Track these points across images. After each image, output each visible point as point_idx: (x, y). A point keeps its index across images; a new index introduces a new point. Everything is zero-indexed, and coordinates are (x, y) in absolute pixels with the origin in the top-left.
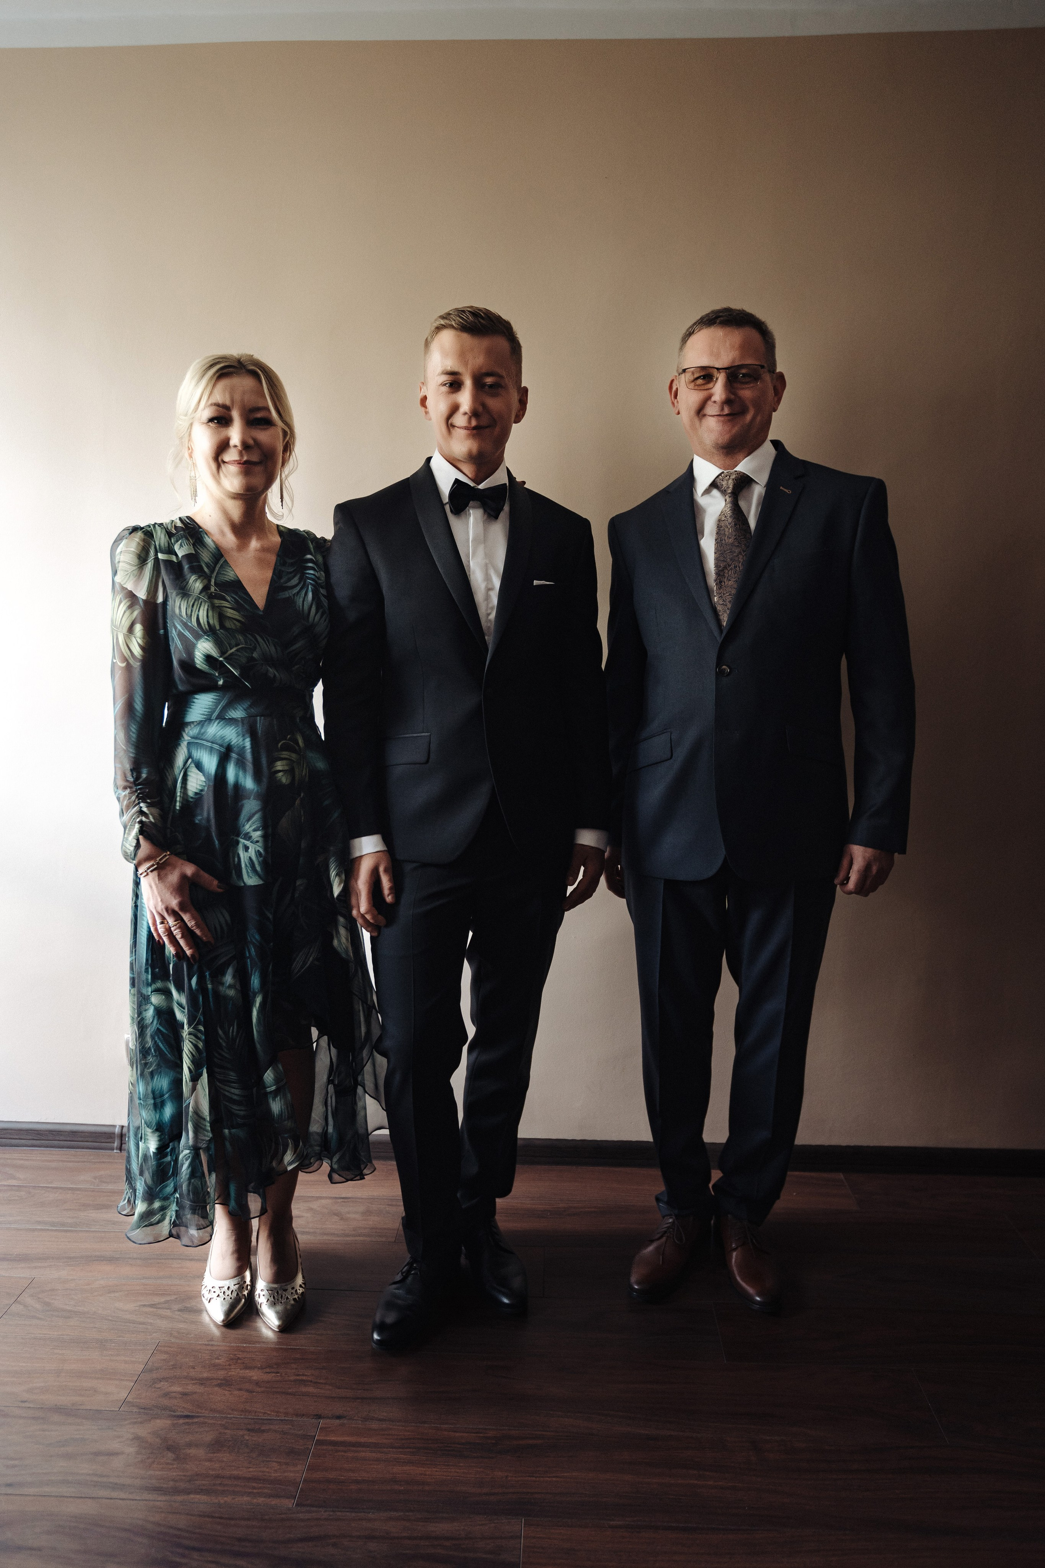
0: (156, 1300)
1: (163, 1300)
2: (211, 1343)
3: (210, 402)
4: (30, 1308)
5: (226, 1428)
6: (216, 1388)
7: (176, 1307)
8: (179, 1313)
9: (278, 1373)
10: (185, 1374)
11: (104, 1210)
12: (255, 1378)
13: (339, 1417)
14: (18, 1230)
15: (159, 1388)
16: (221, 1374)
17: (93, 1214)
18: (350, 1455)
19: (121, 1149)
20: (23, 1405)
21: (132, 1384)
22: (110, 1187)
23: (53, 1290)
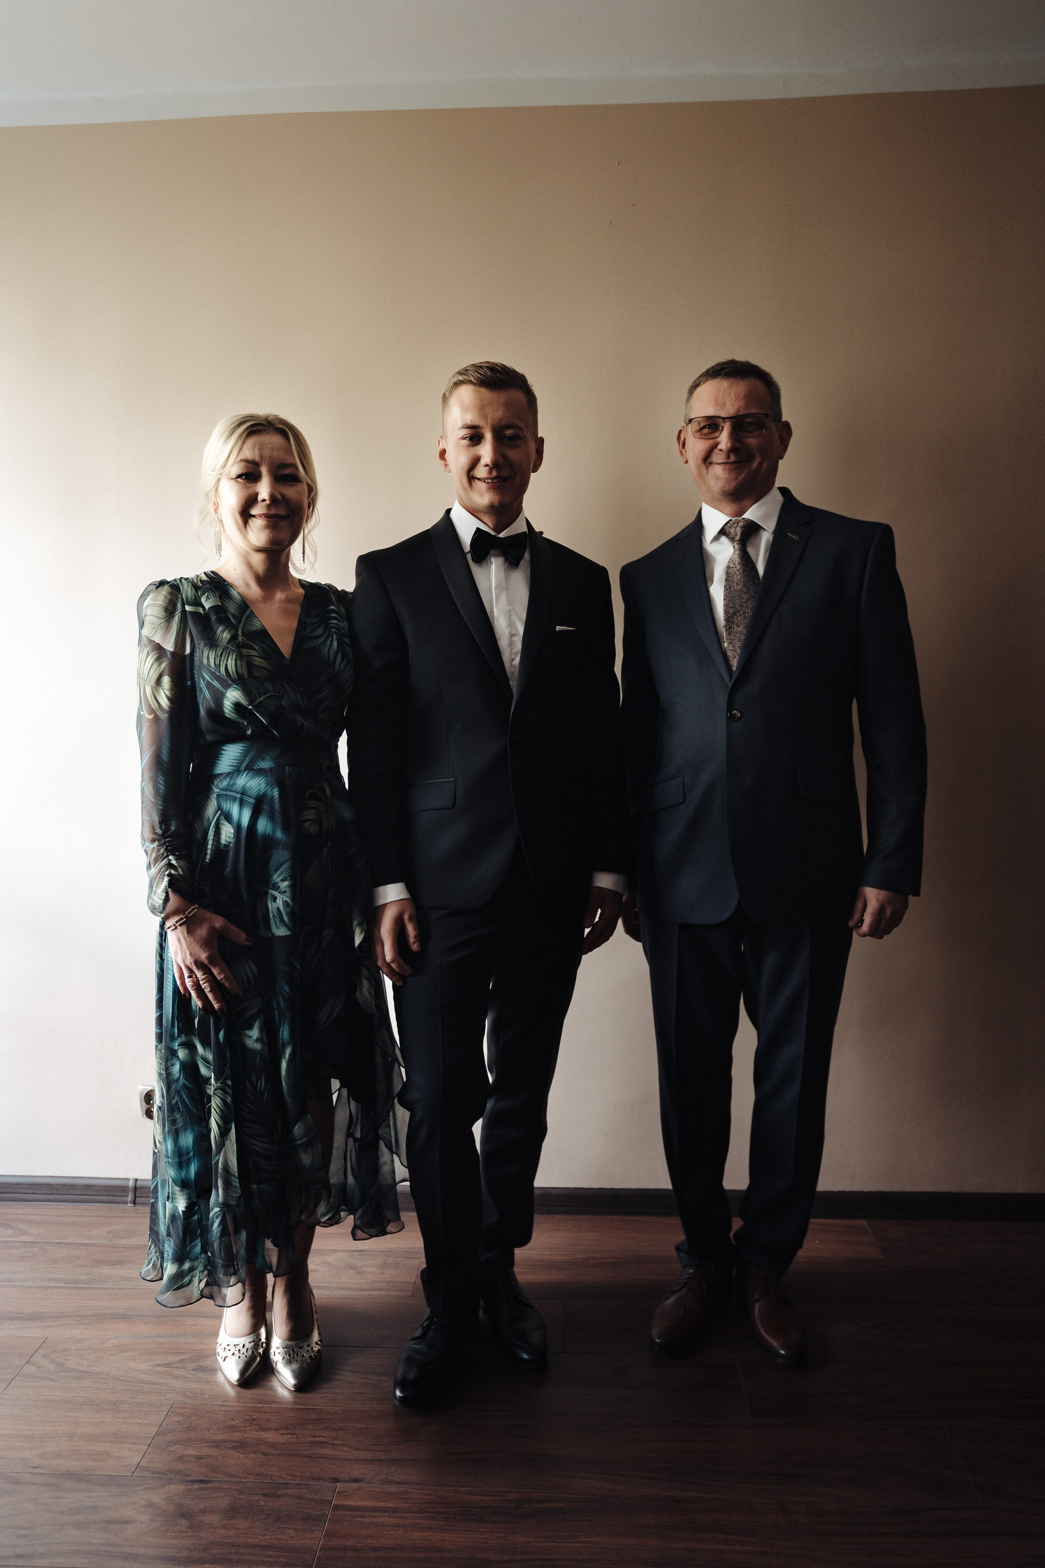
0: (170, 1359)
1: (177, 1358)
2: (225, 1404)
3: (239, 458)
4: (42, 1369)
5: (241, 1493)
6: (231, 1451)
7: (190, 1366)
8: (193, 1372)
9: (294, 1434)
10: (200, 1436)
11: (117, 1267)
12: (271, 1440)
13: (356, 1481)
14: (30, 1287)
15: (173, 1451)
16: (237, 1436)
17: (107, 1271)
18: (367, 1520)
19: (134, 1203)
20: (36, 1471)
21: (146, 1447)
22: (124, 1242)
23: (65, 1350)
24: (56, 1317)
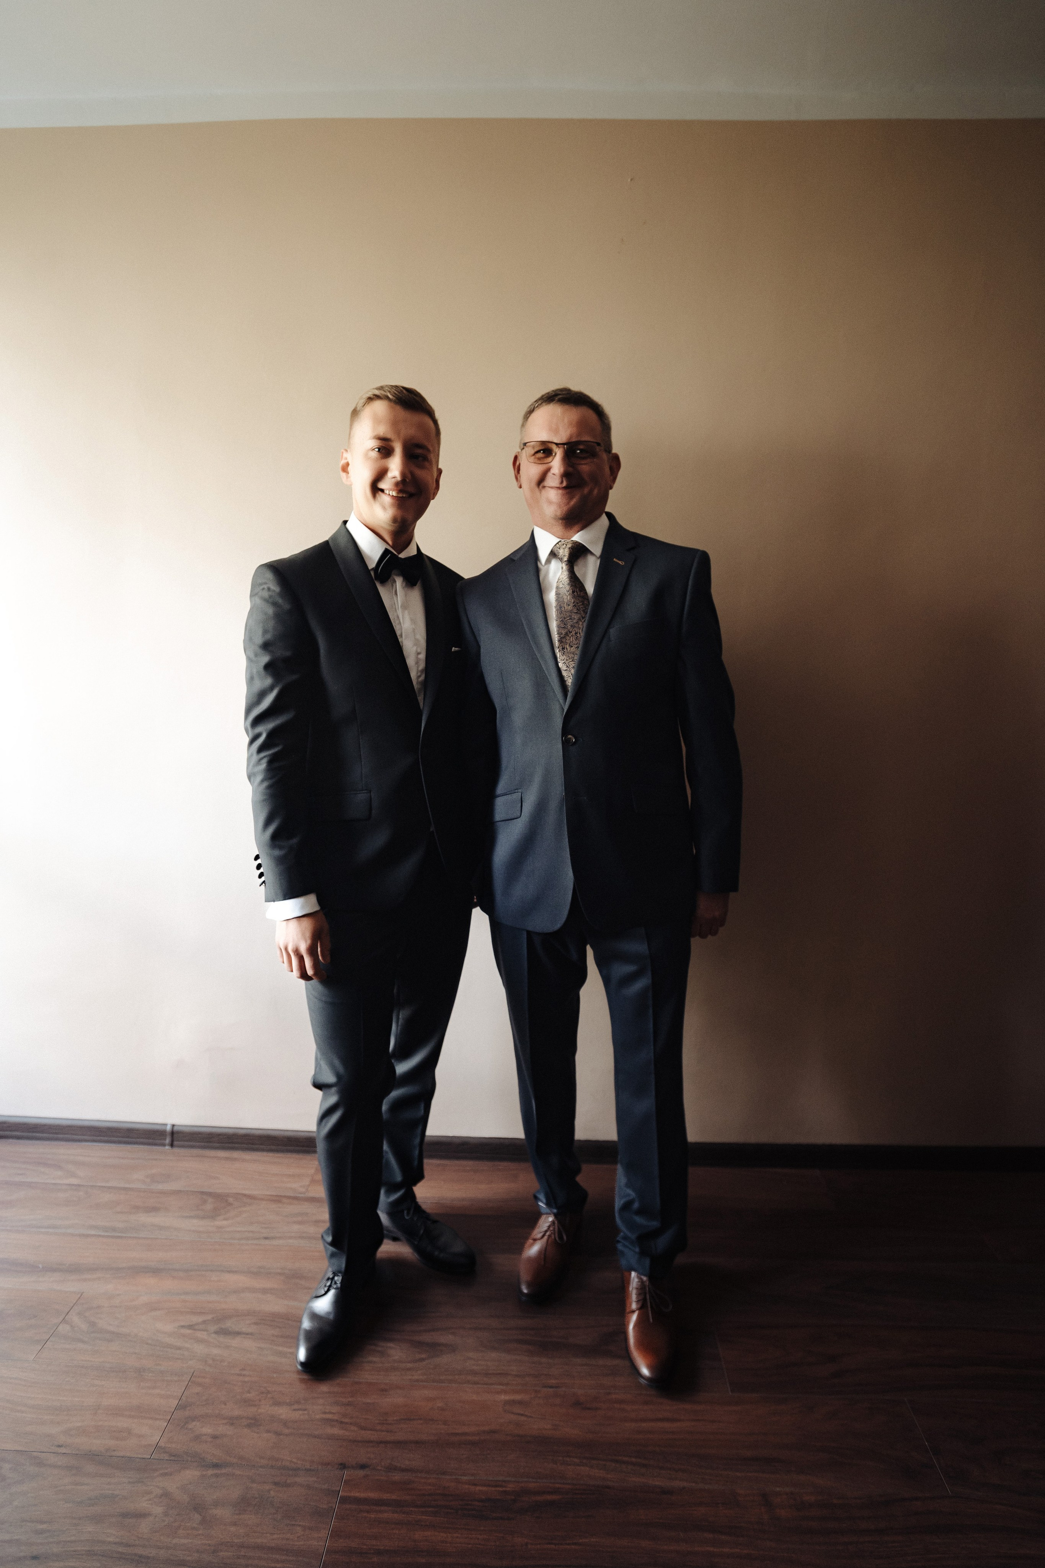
0: (196, 1319)
1: (200, 1319)
4: (76, 1329)
5: (253, 1481)
6: (246, 1430)
7: (213, 1328)
8: (215, 1335)
9: (305, 1410)
10: (217, 1412)
12: (283, 1417)
13: (363, 1467)
14: (73, 1235)
15: (191, 1429)
16: (251, 1411)
17: (143, 1218)
18: (372, 1516)
19: (172, 1145)
20: (59, 1450)
21: (166, 1424)
22: (160, 1187)
23: (99, 1307)
24: (92, 1269)
